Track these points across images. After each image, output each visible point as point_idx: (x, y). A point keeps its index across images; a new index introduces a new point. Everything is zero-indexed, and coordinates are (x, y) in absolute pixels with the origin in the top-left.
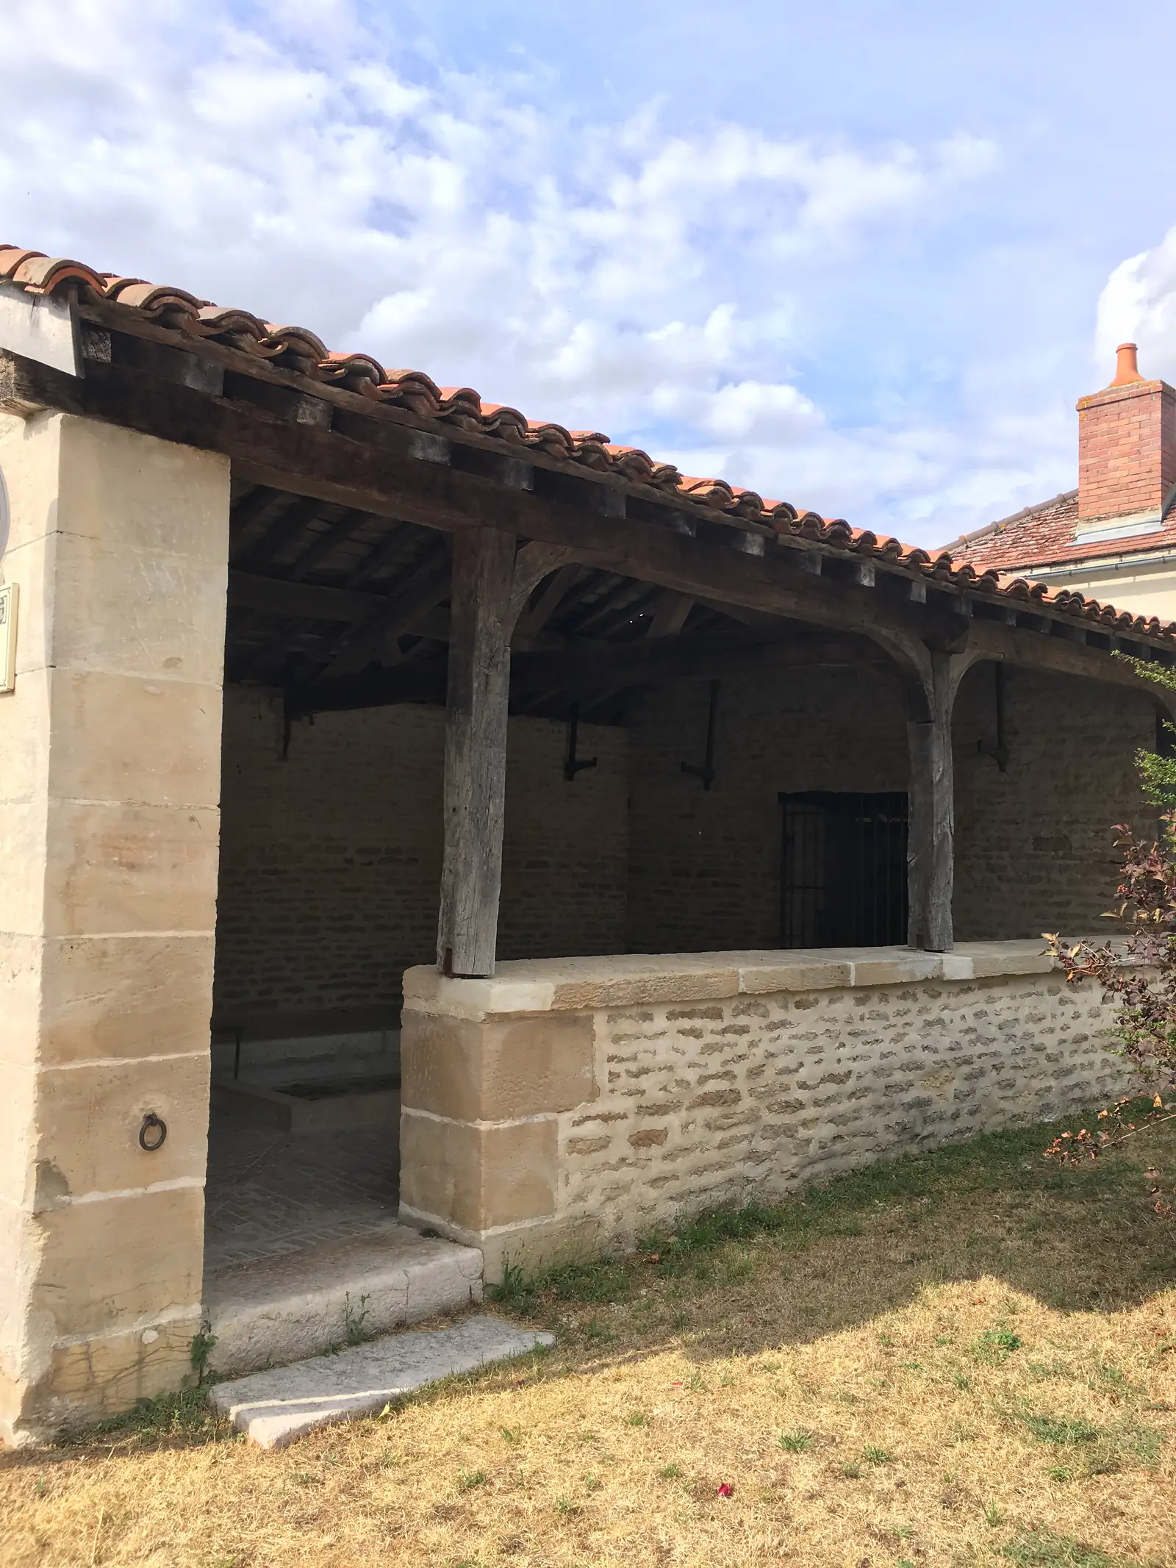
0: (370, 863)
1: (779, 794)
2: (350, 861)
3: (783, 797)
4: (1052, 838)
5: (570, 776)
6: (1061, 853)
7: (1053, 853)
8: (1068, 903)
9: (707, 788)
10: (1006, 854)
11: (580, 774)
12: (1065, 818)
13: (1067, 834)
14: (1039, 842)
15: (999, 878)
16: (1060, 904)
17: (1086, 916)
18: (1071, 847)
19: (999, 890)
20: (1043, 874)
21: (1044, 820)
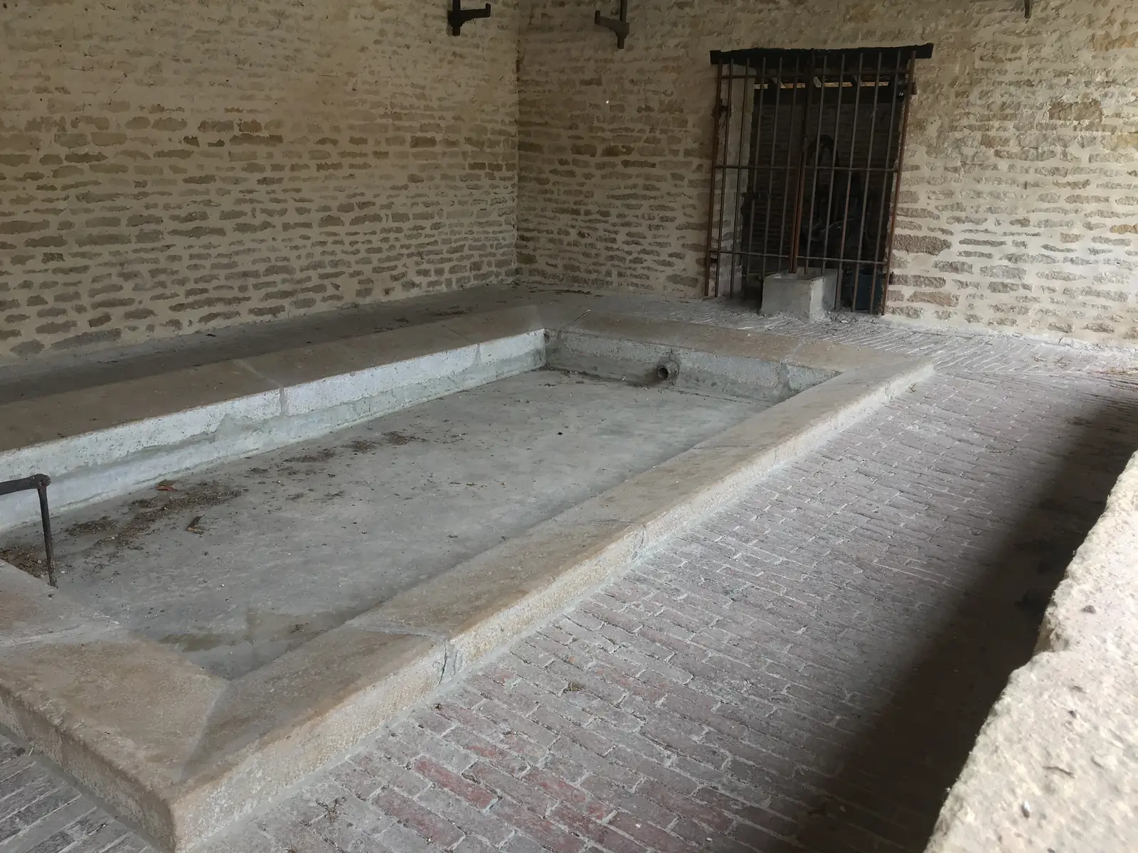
0: (221, 143)
1: (712, 52)
2: (192, 141)
3: (717, 57)
4: (1077, 103)
5: (455, 31)
6: (1087, 122)
7: (1076, 123)
8: (1086, 183)
9: (620, 45)
10: (1010, 125)
11: (466, 27)
12: (1099, 79)
13: (1099, 99)
14: (1058, 108)
15: (997, 154)
16: (1074, 185)
17: (1107, 200)
18: (1101, 114)
19: (995, 167)
20: (1059, 149)
21: (1069, 81)
